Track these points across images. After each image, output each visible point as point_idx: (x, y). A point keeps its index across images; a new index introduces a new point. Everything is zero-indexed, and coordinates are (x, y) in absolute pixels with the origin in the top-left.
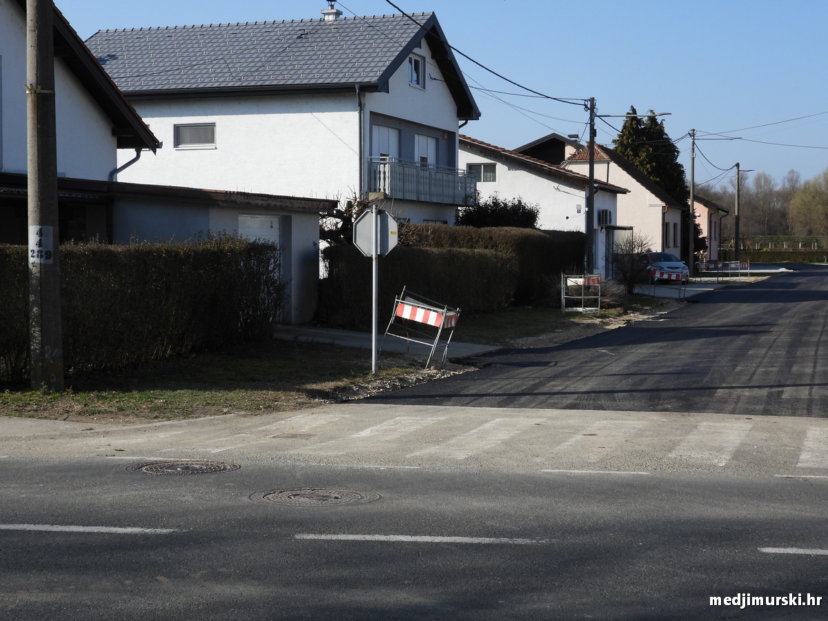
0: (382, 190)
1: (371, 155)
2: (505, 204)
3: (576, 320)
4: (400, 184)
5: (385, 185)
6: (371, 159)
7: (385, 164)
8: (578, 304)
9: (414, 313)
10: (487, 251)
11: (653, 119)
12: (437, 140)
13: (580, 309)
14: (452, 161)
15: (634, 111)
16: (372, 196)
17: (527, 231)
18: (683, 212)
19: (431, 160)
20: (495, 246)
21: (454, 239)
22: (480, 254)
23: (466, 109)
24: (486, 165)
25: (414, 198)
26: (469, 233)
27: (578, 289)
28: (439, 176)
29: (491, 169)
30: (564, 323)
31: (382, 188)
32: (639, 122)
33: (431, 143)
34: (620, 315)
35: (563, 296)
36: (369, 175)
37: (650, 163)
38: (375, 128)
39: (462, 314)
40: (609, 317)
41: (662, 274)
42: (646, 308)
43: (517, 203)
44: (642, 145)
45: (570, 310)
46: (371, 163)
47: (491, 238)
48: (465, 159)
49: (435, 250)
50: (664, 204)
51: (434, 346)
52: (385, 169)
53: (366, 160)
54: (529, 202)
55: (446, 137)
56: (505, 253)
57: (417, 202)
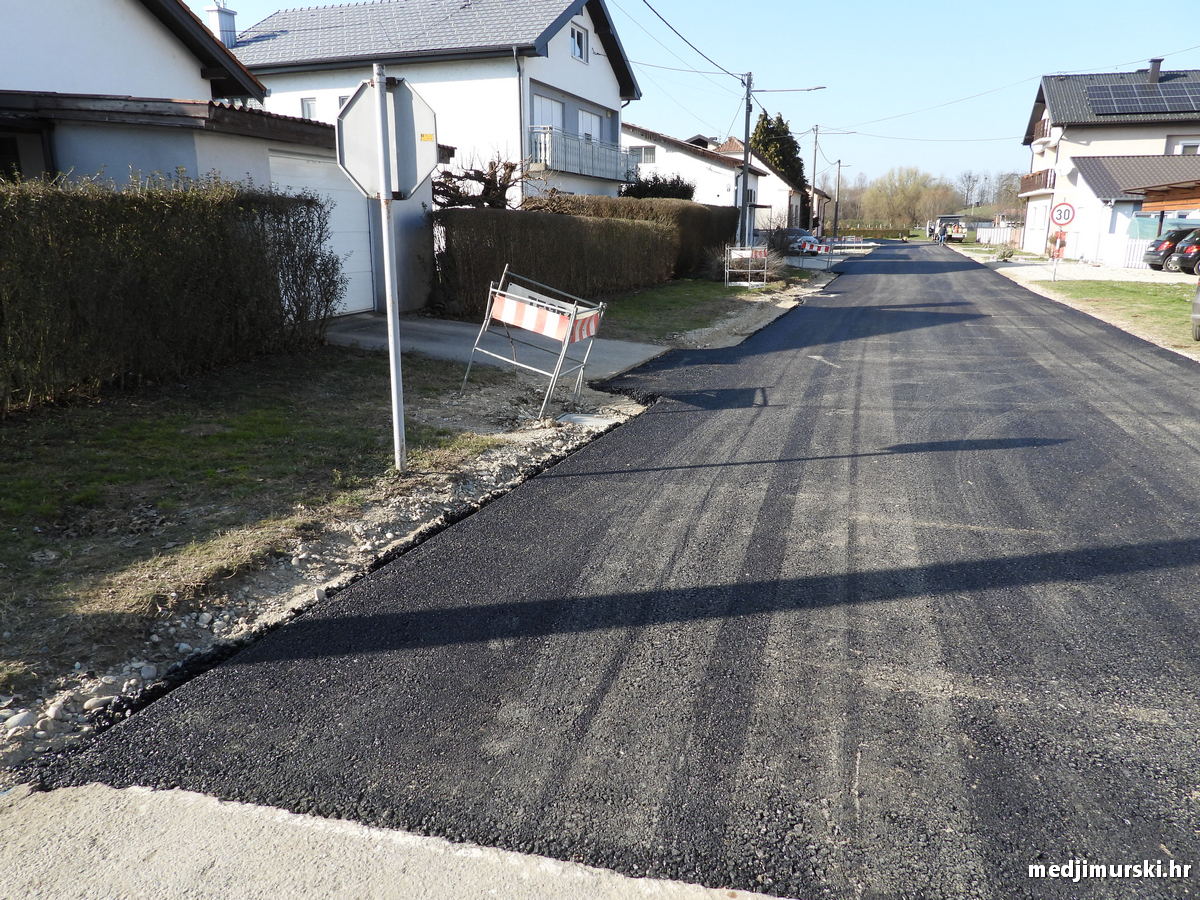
0: (543, 162)
1: (532, 123)
2: (665, 180)
3: (744, 297)
4: (561, 156)
5: (546, 156)
6: (532, 129)
7: (545, 134)
8: (743, 277)
9: (520, 314)
10: (647, 222)
11: (780, 120)
12: (601, 117)
13: (745, 284)
14: (615, 139)
15: (766, 114)
16: (534, 167)
17: (687, 202)
18: (802, 196)
19: (595, 134)
20: (655, 217)
21: (614, 210)
22: (641, 226)
23: (628, 88)
24: (646, 148)
25: (577, 171)
26: (629, 204)
27: (742, 263)
28: (603, 150)
29: (651, 151)
30: (733, 301)
31: (543, 158)
32: (769, 122)
33: (596, 120)
34: (784, 289)
35: (727, 271)
36: (531, 145)
37: (777, 156)
38: (537, 99)
39: (608, 312)
40: (775, 292)
41: (812, 246)
42: (804, 280)
43: (675, 178)
44: (771, 141)
45: (733, 284)
46: (532, 132)
47: (652, 209)
48: (627, 141)
49: (590, 219)
50: (790, 189)
51: (553, 376)
52: (545, 139)
53: (526, 130)
54: (687, 179)
55: (609, 116)
56: (666, 225)
57: (580, 176)
